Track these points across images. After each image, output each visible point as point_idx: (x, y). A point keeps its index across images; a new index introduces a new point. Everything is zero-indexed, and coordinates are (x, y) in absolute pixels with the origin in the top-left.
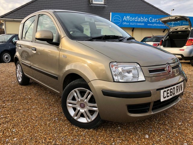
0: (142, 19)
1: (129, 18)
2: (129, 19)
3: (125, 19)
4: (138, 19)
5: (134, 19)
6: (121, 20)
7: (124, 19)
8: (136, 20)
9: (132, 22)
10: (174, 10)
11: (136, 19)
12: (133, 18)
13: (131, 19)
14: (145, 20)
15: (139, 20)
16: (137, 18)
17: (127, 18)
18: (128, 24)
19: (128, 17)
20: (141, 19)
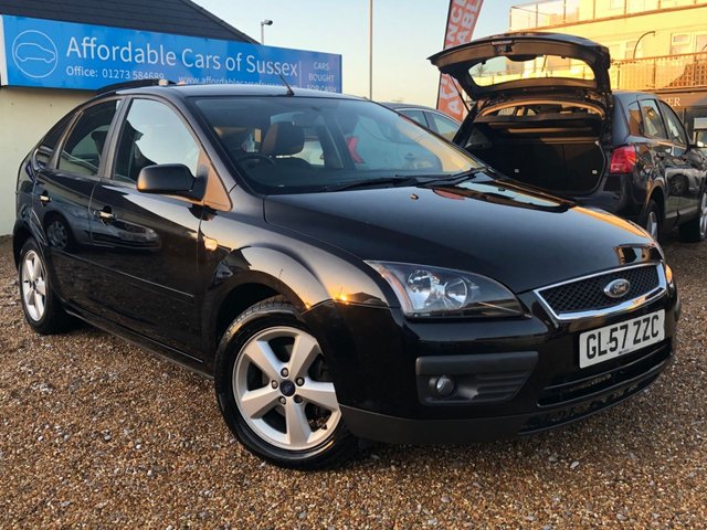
0: (153, 55)
1: (92, 45)
2: (96, 49)
3: (77, 50)
4: (134, 54)
5: (118, 52)
6: (56, 55)
7: (70, 49)
8: (126, 56)
9: (110, 64)
10: (270, 23)
11: (126, 53)
12: (114, 49)
13: (104, 52)
14: (167, 58)
15: (140, 58)
16: (130, 50)
17: (84, 45)
18: (92, 72)
19: (88, 42)
20: (149, 52)
